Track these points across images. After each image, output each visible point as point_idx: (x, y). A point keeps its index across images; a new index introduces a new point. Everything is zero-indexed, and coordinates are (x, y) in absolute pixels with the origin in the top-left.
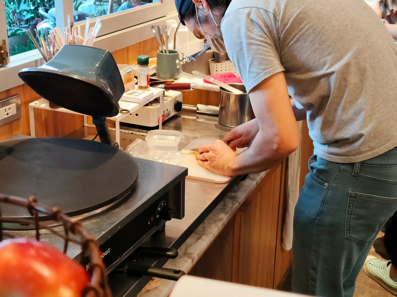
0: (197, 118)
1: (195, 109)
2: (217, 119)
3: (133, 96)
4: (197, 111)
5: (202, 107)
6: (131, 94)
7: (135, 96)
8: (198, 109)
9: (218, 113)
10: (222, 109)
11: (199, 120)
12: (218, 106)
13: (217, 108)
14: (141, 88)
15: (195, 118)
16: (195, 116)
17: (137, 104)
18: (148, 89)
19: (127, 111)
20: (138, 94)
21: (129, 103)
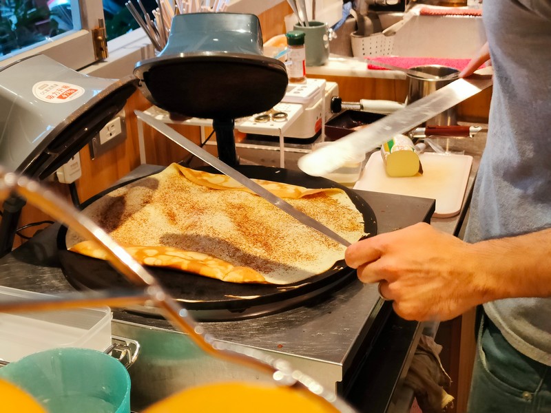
1: (359, 107)
4: (362, 111)
7: (295, 93)
8: (362, 107)
14: (293, 80)
17: (300, 106)
18: (304, 82)
19: (282, 115)
20: (299, 90)
21: (288, 105)
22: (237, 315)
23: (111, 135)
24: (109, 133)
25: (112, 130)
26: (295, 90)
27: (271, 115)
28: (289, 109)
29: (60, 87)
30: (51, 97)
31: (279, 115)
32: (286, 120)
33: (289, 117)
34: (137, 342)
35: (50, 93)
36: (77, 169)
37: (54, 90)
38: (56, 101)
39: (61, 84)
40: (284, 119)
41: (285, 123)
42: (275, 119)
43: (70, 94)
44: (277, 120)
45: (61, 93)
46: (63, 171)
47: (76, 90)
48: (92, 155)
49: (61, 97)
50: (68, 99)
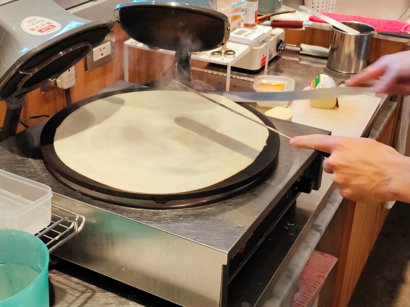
0: (300, 60)
1: (298, 49)
2: (325, 61)
3: (242, 36)
4: (301, 52)
5: (306, 48)
6: (239, 33)
7: (245, 36)
8: (301, 50)
9: (326, 56)
10: (333, 50)
11: (302, 62)
12: (328, 47)
13: (327, 50)
14: (247, 25)
15: (298, 59)
16: (297, 57)
17: (247, 47)
18: (255, 27)
19: (232, 53)
20: (248, 34)
21: (238, 45)
22: (160, 205)
23: (102, 54)
24: (101, 53)
25: (103, 51)
26: (246, 34)
27: (223, 51)
28: (238, 48)
29: (44, 23)
30: (33, 30)
31: (230, 52)
32: (234, 56)
33: (237, 55)
34: (84, 217)
35: (34, 27)
36: (72, 79)
37: (39, 24)
38: (36, 33)
39: (46, 20)
40: (232, 56)
41: (233, 58)
42: (226, 55)
43: (48, 29)
44: (228, 56)
45: (43, 27)
46: (61, 80)
47: (54, 27)
48: (86, 69)
49: (41, 31)
50: (45, 33)
